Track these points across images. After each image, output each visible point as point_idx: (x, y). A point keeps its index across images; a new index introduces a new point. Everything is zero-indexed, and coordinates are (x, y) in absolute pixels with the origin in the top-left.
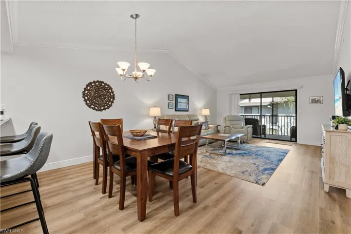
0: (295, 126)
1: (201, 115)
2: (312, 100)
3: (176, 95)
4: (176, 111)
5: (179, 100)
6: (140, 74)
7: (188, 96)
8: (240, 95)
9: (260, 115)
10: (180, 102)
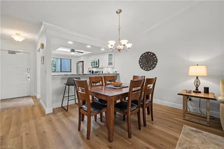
6: (121, 47)
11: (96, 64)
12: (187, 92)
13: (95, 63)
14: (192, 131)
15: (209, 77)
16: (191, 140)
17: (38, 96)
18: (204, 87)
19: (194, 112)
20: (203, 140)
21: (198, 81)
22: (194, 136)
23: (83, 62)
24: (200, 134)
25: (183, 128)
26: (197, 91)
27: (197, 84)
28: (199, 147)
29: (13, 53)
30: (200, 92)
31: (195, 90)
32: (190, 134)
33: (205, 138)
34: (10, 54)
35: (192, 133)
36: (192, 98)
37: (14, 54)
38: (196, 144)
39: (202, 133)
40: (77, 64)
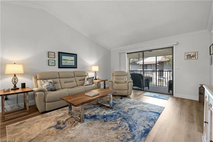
0: (171, 79)
1: (91, 71)
2: (187, 56)
3: (59, 53)
4: (59, 67)
5: (64, 57)
7: (76, 55)
8: (127, 53)
9: (142, 70)
10: (65, 60)
12: (4, 92)
14: (17, 125)
15: (25, 74)
16: (20, 133)
18: (22, 84)
19: (12, 109)
20: (28, 126)
21: (16, 78)
22: (21, 128)
24: (25, 123)
25: (7, 129)
26: (15, 88)
27: (15, 81)
28: (28, 132)
30: (18, 89)
31: (13, 87)
32: (16, 129)
33: (29, 123)
35: (17, 127)
36: (9, 97)
38: (24, 132)
39: (25, 121)
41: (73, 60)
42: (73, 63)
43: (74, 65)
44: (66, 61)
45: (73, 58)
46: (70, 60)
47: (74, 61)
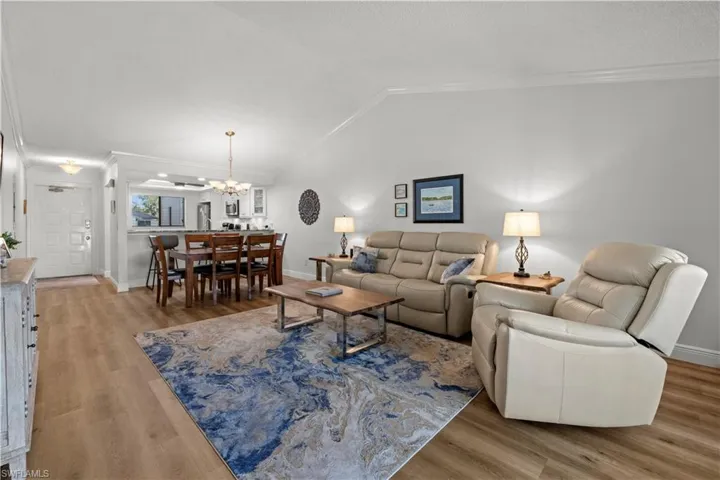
3: (415, 182)
5: (424, 193)
7: (459, 180)
10: (428, 199)
11: (234, 210)
13: (231, 208)
17: (107, 274)
23: (209, 204)
27: (344, 244)
29: (57, 189)
34: (53, 193)
37: (59, 193)
40: (199, 207)
41: (450, 198)
42: (448, 207)
43: (452, 211)
44: (431, 202)
45: (449, 191)
46: (441, 199)
47: (452, 201)
